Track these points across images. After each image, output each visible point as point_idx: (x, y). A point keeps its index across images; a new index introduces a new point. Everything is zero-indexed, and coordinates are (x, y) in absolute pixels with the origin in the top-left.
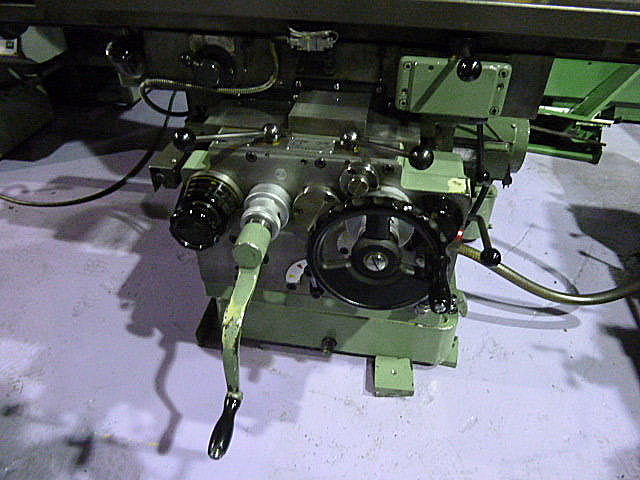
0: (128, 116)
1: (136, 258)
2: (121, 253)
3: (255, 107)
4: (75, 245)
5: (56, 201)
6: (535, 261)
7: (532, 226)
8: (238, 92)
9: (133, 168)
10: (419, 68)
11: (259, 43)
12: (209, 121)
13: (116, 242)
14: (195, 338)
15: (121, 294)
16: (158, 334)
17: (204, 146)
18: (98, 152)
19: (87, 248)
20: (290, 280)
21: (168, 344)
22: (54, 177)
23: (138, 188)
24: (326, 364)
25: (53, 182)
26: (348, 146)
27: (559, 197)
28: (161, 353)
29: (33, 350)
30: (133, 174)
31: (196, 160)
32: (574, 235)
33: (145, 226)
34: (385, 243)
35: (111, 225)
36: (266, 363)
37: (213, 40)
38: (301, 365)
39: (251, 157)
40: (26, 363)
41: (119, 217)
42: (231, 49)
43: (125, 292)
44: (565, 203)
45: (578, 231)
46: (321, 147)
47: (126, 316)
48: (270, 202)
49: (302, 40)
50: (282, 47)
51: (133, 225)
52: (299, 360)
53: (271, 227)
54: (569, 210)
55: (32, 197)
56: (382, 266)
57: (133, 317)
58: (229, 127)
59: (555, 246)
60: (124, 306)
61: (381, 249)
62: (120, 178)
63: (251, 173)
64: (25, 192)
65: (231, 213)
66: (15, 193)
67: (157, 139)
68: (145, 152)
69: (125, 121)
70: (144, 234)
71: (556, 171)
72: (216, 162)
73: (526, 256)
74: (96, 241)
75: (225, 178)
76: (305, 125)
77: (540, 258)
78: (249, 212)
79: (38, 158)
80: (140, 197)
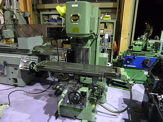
0: (47, 79)
1: (47, 103)
2: (44, 102)
3: (65, 81)
4: (37, 100)
5: (34, 93)
6: (114, 107)
7: (115, 101)
8: (64, 79)
9: (48, 88)
10: (82, 78)
11: (66, 74)
12: (60, 82)
13: (44, 100)
14: (54, 115)
15: (43, 108)
16: (49, 114)
17: (59, 85)
18: (42, 85)
19: (39, 101)
20: (67, 102)
21: (50, 116)
22: (34, 89)
23: (48, 91)
24: (75, 121)
25: (34, 90)
26: (74, 86)
27: (122, 97)
28: (49, 117)
29: (29, 115)
30: (47, 89)
31: (58, 87)
32: (122, 103)
33: (49, 98)
34: (76, 96)
35: (43, 97)
36: (65, 120)
37: (61, 74)
38: (71, 120)
39: (64, 87)
40: (28, 117)
41: (45, 96)
42: (63, 75)
43: (44, 108)
44: (123, 98)
45: (123, 103)
46: (71, 86)
47: (44, 112)
48: (65, 92)
49: (70, 75)
50: (68, 75)
51: (47, 98)
52: (70, 120)
53: (65, 94)
54: (123, 99)
55: (30, 92)
56: (76, 99)
57: (45, 112)
58: (62, 83)
59: (118, 105)
60: (44, 110)
61: (76, 97)
62: (45, 90)
63: (64, 89)
64: (29, 91)
65: (61, 93)
66: (28, 91)
67: (52, 83)
68: (50, 85)
69: (47, 80)
70: (48, 99)
71: (123, 92)
72: (60, 87)
73: (113, 106)
74: (40, 100)
75: (61, 89)
76: (70, 83)
77: (115, 107)
78: (63, 93)
79: (32, 85)
80: (48, 93)
